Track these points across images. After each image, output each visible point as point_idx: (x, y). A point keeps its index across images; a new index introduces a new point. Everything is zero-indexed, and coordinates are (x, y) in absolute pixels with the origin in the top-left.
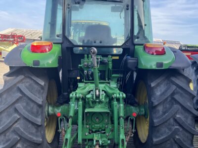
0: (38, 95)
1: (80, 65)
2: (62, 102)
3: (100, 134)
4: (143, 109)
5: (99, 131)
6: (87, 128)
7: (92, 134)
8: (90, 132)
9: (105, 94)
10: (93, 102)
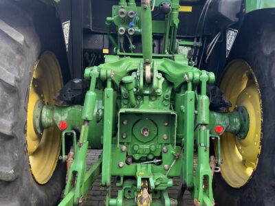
0: (7, 64)
1: (109, 19)
2: (69, 98)
3: (150, 165)
4: (236, 120)
5: (147, 160)
6: (122, 151)
7: (133, 165)
8: (130, 160)
9: (163, 79)
10: (136, 95)
